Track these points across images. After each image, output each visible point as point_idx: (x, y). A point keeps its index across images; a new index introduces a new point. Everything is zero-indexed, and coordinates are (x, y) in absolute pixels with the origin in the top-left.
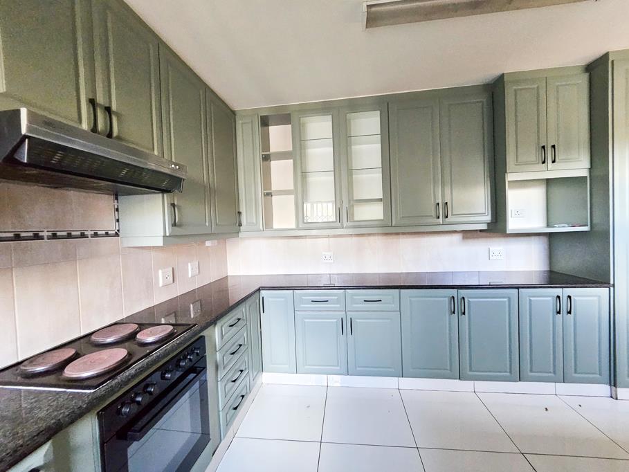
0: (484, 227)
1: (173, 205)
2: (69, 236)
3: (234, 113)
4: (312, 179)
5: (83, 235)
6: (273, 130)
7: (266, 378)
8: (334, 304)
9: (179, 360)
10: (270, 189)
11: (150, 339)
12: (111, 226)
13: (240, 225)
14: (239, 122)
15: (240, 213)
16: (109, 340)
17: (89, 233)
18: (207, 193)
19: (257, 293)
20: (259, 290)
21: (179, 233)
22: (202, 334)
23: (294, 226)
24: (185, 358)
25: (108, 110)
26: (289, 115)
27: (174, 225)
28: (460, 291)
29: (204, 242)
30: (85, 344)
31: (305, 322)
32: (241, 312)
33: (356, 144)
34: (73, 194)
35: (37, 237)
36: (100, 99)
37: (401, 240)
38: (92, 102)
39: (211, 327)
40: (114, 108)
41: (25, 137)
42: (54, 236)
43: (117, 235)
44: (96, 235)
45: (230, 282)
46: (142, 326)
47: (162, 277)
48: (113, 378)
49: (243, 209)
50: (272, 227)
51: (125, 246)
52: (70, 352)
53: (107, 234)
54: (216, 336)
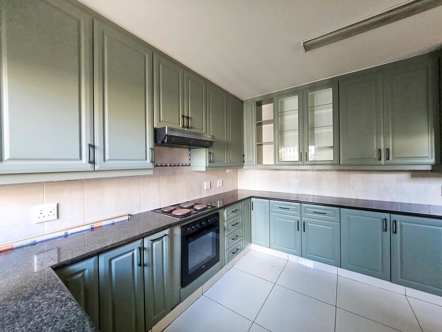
0: (429, 168)
1: (210, 153)
2: (175, 165)
3: (242, 102)
4: (287, 135)
5: (179, 165)
6: (264, 107)
7: (253, 247)
8: (293, 211)
9: (208, 219)
10: (262, 142)
11: (198, 209)
12: (187, 162)
13: (244, 162)
14: (245, 106)
15: (243, 155)
16: (185, 207)
17: (181, 165)
18: (225, 146)
19: (249, 199)
20: (250, 197)
21: (213, 165)
22: (218, 211)
23: (273, 163)
24: (210, 219)
25: (188, 117)
26: (272, 98)
27: (210, 162)
28: (392, 215)
29: (226, 170)
30: (178, 206)
31: (275, 220)
32: (239, 206)
33: (317, 110)
34: (176, 149)
35: (166, 166)
36: (186, 115)
37: (352, 175)
38: (183, 116)
39: (223, 209)
40: (190, 116)
41: (167, 135)
42: (170, 166)
43: (189, 165)
44: (182, 165)
45: (239, 192)
46: (196, 204)
47: (206, 185)
48: (185, 217)
49: (245, 154)
50: (262, 163)
51: (192, 170)
52: (174, 208)
53: (186, 165)
54: (225, 214)
